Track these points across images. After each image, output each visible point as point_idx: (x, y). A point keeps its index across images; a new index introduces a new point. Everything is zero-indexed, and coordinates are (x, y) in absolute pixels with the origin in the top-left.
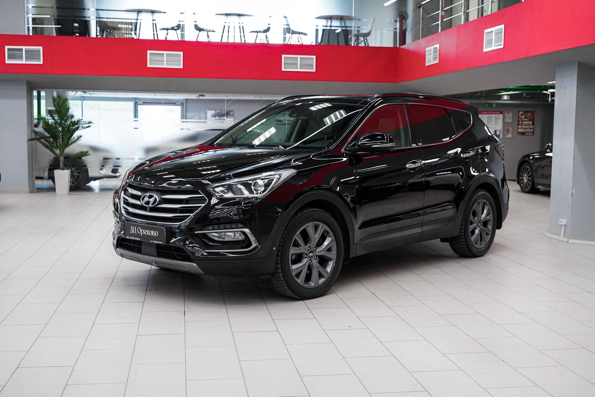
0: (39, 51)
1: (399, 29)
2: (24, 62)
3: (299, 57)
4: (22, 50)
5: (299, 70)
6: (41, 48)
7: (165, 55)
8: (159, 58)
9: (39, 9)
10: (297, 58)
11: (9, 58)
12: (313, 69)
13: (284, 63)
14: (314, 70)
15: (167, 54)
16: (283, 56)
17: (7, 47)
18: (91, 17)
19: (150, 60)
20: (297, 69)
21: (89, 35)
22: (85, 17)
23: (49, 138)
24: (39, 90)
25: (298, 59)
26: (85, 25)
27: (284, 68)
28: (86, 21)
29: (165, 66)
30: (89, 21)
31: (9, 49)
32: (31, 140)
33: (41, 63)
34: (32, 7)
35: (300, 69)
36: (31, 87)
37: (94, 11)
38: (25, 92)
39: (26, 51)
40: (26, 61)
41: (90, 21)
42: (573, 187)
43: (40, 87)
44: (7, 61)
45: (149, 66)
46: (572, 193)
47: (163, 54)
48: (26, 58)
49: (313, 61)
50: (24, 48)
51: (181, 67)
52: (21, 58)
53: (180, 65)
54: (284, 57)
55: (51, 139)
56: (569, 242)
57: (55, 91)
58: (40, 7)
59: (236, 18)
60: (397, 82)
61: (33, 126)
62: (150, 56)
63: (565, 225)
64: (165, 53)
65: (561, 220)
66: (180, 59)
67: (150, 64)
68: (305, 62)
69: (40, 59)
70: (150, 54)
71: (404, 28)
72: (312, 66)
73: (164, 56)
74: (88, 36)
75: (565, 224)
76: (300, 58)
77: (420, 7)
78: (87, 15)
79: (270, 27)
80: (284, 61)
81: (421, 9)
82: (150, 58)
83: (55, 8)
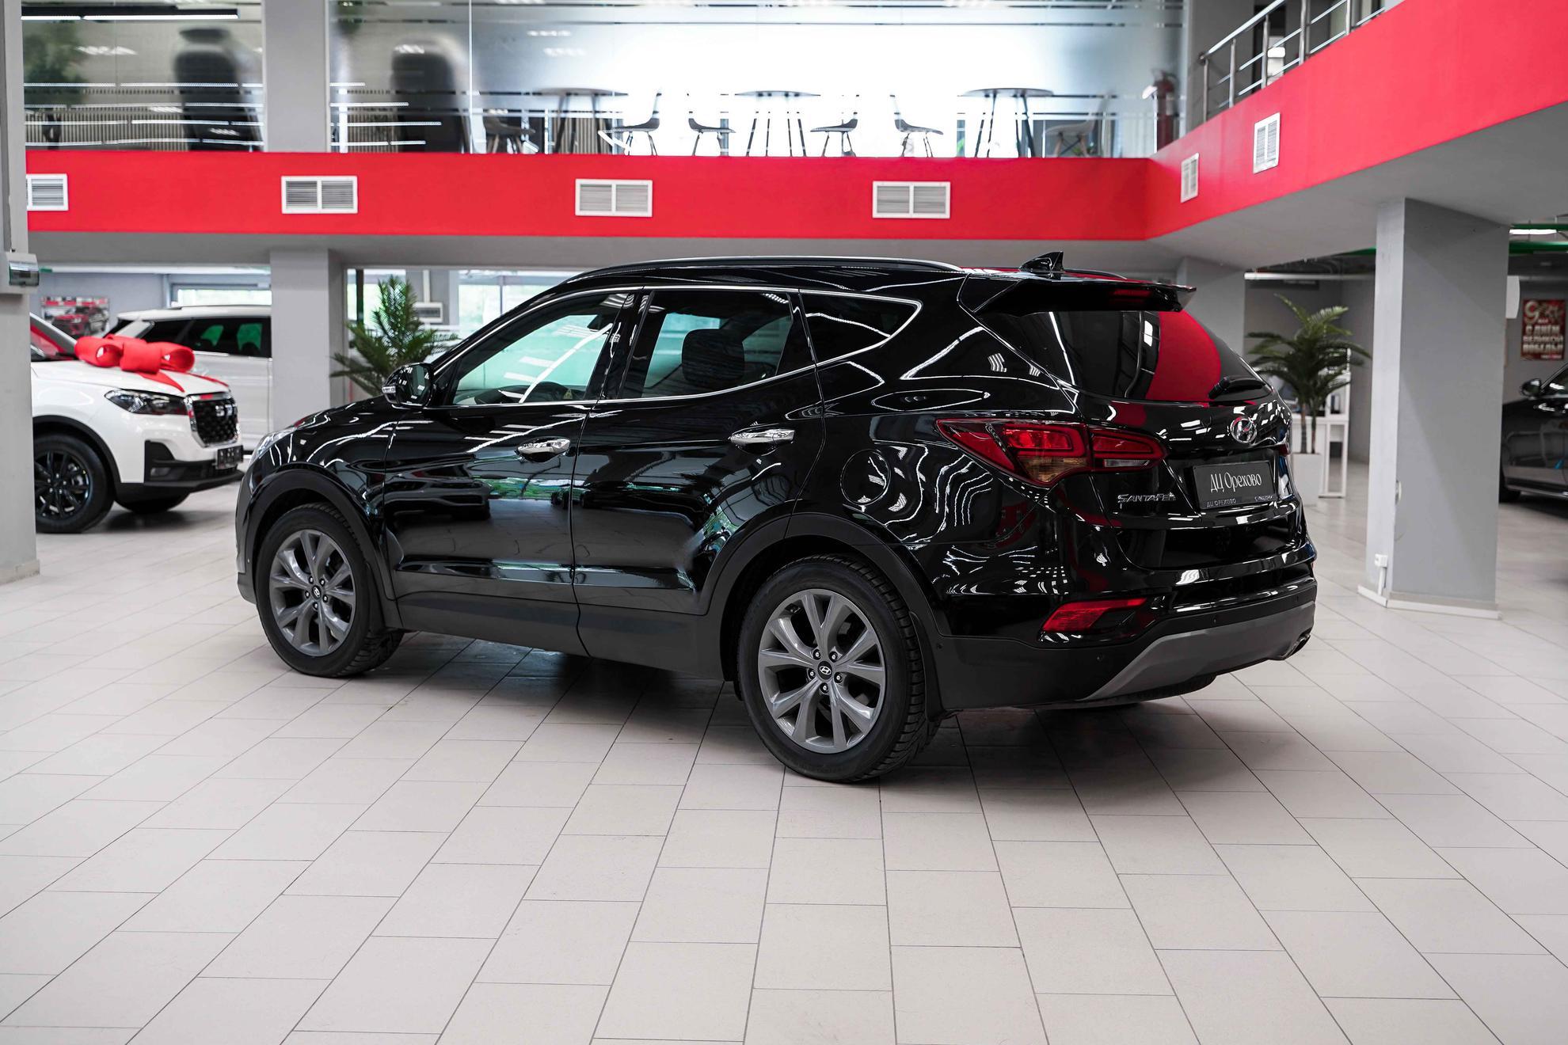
0: (350, 186)
1: (1158, 115)
2: (318, 209)
3: (912, 185)
4: (314, 184)
5: (912, 215)
6: (354, 179)
7: (614, 188)
8: (601, 195)
9: (358, 95)
10: (908, 187)
11: (290, 201)
12: (944, 212)
13: (879, 201)
14: (947, 215)
15: (617, 186)
16: (876, 184)
17: (285, 179)
18: (471, 110)
19: (581, 202)
20: (908, 212)
21: (467, 149)
22: (457, 110)
23: (369, 369)
24: (360, 267)
25: (909, 191)
26: (457, 129)
27: (878, 212)
28: (459, 118)
29: (614, 213)
30: (464, 117)
31: (290, 184)
32: (334, 375)
33: (354, 210)
34: (348, 92)
35: (914, 212)
36: (339, 264)
37: (476, 96)
38: (324, 274)
39: (324, 187)
40: (323, 208)
41: (467, 119)
42: (1397, 482)
43: (361, 262)
44: (286, 209)
45: (578, 212)
46: (1397, 496)
47: (610, 186)
48: (324, 202)
49: (944, 194)
50: (320, 180)
51: (649, 214)
52: (313, 201)
53: (646, 209)
54: (878, 187)
55: (373, 373)
56: (1388, 606)
57: (426, 269)
58: (360, 92)
59: (779, 100)
60: (1143, 238)
61: (347, 344)
62: (581, 190)
63: (1386, 568)
64: (614, 183)
65: (1377, 555)
66: (647, 196)
67: (581, 210)
68: (924, 198)
69: (352, 202)
70: (582, 186)
71: (1169, 113)
72: (943, 205)
73: (610, 191)
74: (463, 152)
75: (1386, 565)
76: (915, 187)
77: (1203, 62)
78: (461, 107)
79: (856, 120)
80: (878, 194)
81: (1206, 67)
82: (581, 194)
83: (393, 92)
